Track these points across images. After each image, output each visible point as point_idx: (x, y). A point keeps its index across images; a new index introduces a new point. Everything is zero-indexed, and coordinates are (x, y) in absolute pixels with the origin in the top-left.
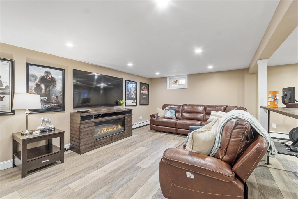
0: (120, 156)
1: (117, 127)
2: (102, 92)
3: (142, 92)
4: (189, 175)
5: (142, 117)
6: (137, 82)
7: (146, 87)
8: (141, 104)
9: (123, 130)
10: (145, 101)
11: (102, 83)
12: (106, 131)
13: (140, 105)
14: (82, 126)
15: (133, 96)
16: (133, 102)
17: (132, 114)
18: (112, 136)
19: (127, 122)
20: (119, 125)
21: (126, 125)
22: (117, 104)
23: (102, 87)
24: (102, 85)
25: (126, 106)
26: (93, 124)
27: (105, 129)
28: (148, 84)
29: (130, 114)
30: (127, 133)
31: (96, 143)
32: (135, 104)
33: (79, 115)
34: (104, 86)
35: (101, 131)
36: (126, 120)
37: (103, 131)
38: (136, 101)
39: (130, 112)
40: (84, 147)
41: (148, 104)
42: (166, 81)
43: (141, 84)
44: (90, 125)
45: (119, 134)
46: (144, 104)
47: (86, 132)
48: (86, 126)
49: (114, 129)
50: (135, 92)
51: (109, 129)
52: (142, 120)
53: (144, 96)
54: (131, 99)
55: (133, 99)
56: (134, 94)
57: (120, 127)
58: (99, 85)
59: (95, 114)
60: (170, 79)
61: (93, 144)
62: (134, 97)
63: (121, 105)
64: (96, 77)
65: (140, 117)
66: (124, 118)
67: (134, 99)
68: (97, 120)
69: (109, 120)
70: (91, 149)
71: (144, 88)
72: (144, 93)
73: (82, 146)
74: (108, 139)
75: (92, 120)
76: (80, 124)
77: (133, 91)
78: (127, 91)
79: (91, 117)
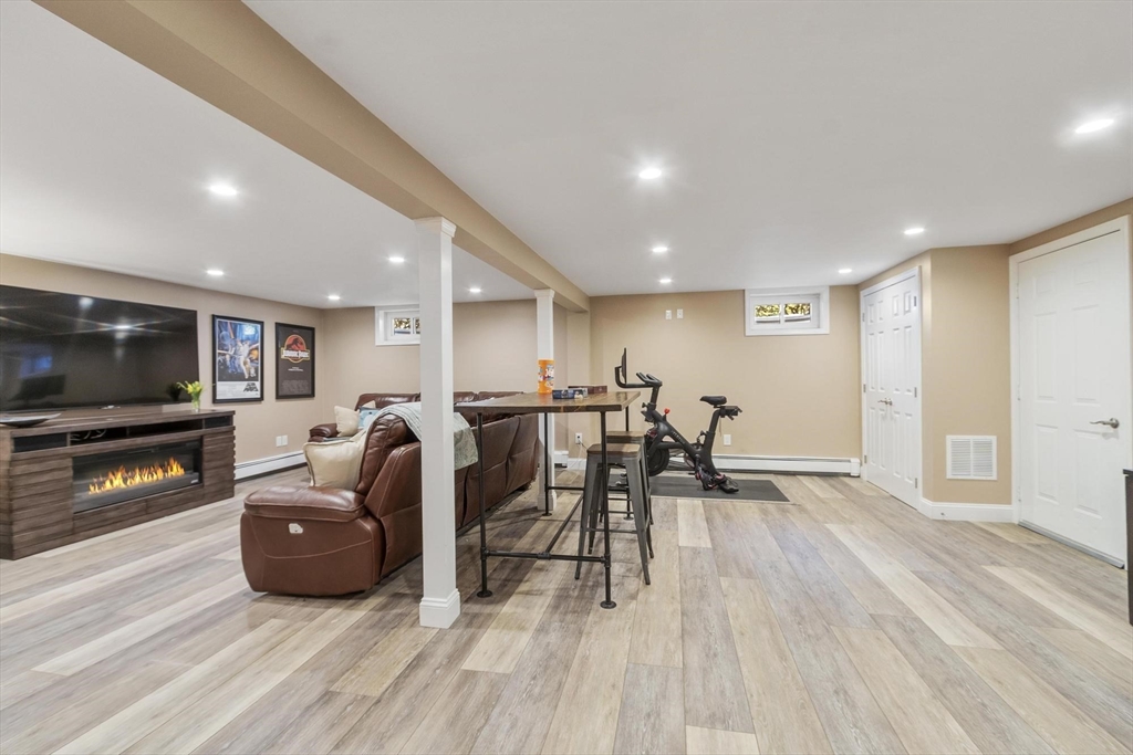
0: (165, 547)
1: (165, 471)
2: (119, 353)
3: (286, 354)
4: (295, 529)
5: (285, 437)
6: (262, 323)
7: (301, 339)
8: (280, 393)
9: (196, 481)
10: (298, 383)
11: (123, 319)
12: (123, 486)
13: (279, 397)
14: (19, 469)
15: (248, 369)
16: (247, 390)
17: (234, 428)
18: (146, 501)
19: (212, 453)
20: (172, 461)
21: (209, 461)
22: (177, 395)
23: (120, 336)
24: (123, 328)
25: (215, 401)
26: (69, 462)
27: (119, 475)
28: (312, 330)
29: (224, 428)
30: (213, 489)
31: (78, 523)
32: (256, 394)
33: (7, 433)
34: (130, 331)
35: (101, 484)
36: (207, 448)
37: (111, 482)
38: (258, 384)
39: (226, 419)
40: (30, 535)
41: (312, 395)
42: (372, 321)
43: (280, 328)
44: (53, 464)
45: (180, 492)
46: (297, 393)
47: (38, 489)
48: (36, 468)
49: (155, 477)
50: (256, 354)
51: (133, 477)
52: (285, 448)
53: (297, 369)
54: (239, 377)
55: (245, 380)
56: (252, 361)
57: (176, 471)
58: (105, 327)
59: (74, 430)
60: (386, 314)
61: (69, 526)
62: (253, 371)
63: (189, 399)
64: (86, 303)
65: (279, 438)
66: (201, 439)
67: (250, 379)
68: (81, 449)
69: (137, 449)
70: (58, 542)
71: (296, 341)
72: (296, 359)
73: (18, 533)
74: (132, 510)
75: (61, 450)
76: (13, 462)
77: (247, 351)
78: (218, 351)
79: (57, 439)
